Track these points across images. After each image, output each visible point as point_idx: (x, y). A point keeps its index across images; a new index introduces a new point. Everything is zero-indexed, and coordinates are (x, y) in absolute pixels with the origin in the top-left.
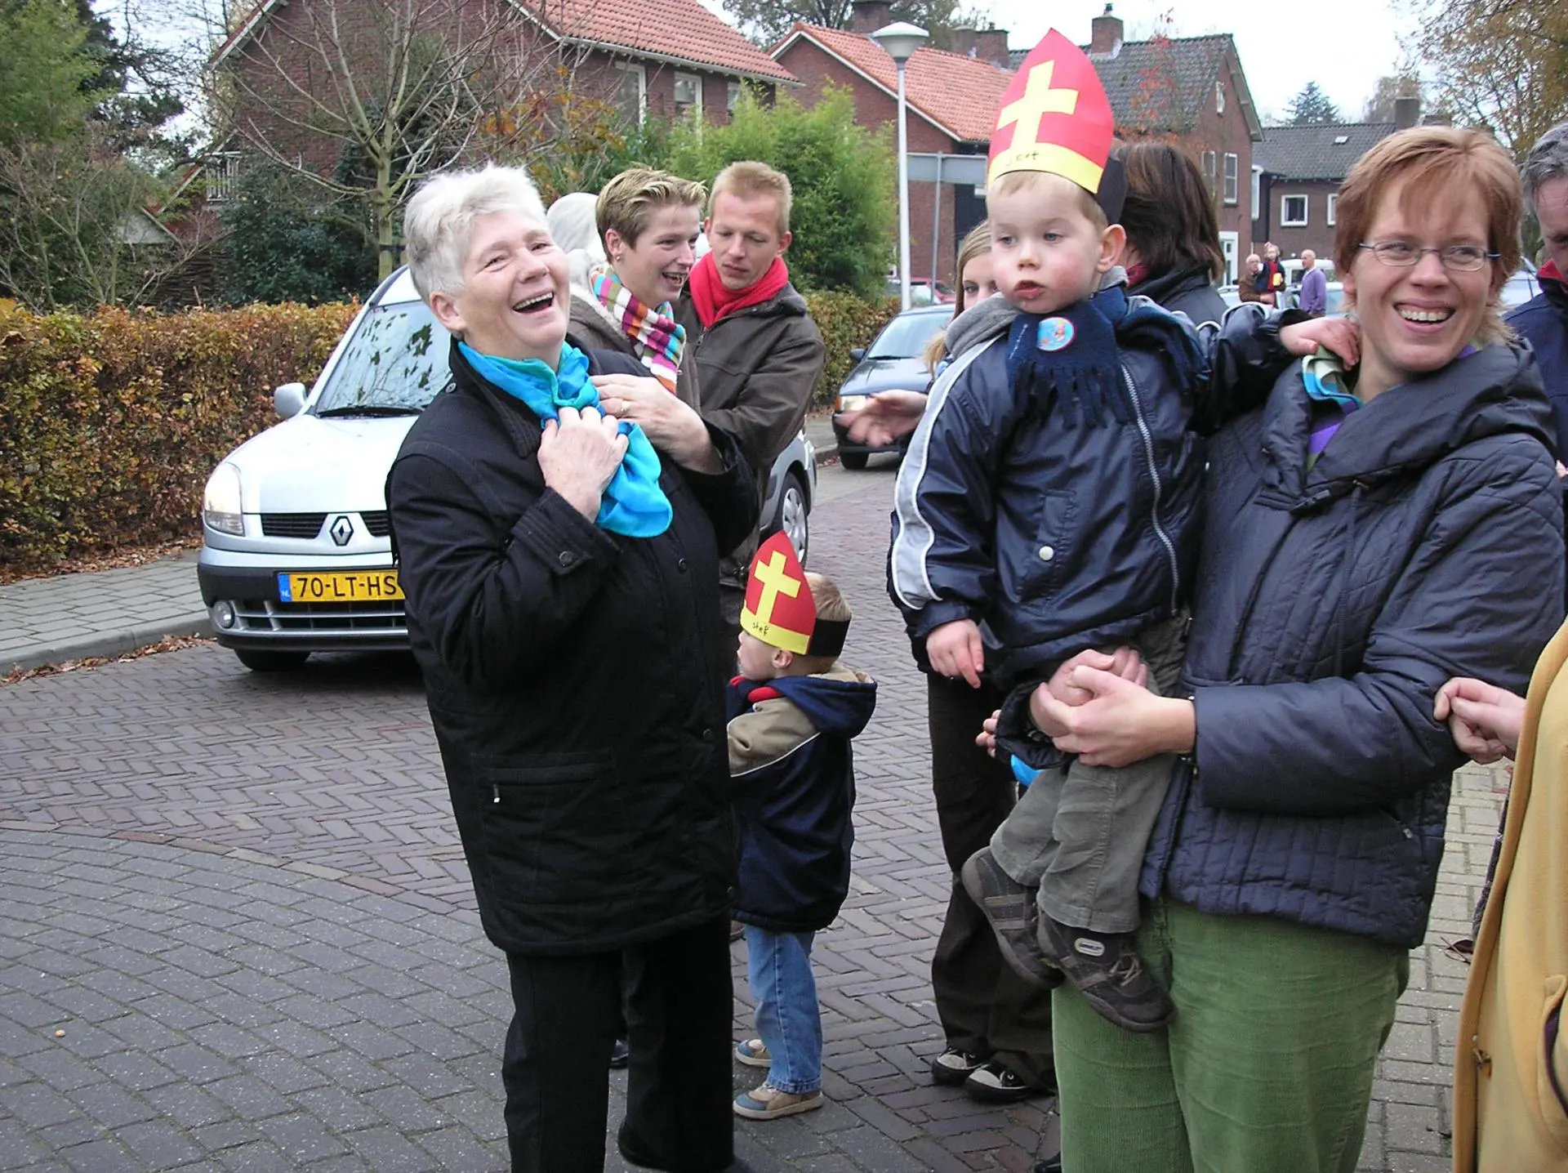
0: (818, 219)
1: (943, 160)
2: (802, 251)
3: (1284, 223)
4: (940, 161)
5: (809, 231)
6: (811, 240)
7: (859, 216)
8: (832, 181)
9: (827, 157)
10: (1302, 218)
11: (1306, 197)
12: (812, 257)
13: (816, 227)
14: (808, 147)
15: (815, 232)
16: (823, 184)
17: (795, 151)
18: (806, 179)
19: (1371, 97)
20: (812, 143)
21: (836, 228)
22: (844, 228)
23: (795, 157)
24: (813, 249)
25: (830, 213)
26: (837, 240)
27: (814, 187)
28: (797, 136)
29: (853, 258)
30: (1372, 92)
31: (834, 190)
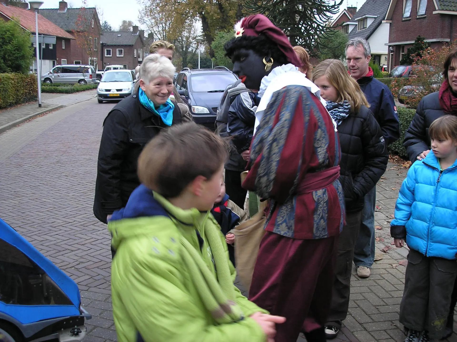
0: (12, 52)
1: (43, 37)
2: (7, 61)
3: (106, 56)
4: (42, 37)
5: (9, 56)
6: (10, 58)
7: (23, 52)
8: (15, 42)
9: (13, 35)
10: (110, 55)
11: (111, 49)
12: (10, 63)
13: (11, 55)
14: (8, 32)
15: (11, 56)
16: (13, 43)
17: (4, 33)
18: (8, 41)
19: (121, 25)
20: (9, 31)
21: (16, 55)
22: (19, 55)
23: (4, 35)
24: (10, 61)
25: (15, 51)
26: (17, 58)
27: (10, 43)
28: (4, 29)
29: (22, 64)
30: (121, 24)
31: (16, 44)
